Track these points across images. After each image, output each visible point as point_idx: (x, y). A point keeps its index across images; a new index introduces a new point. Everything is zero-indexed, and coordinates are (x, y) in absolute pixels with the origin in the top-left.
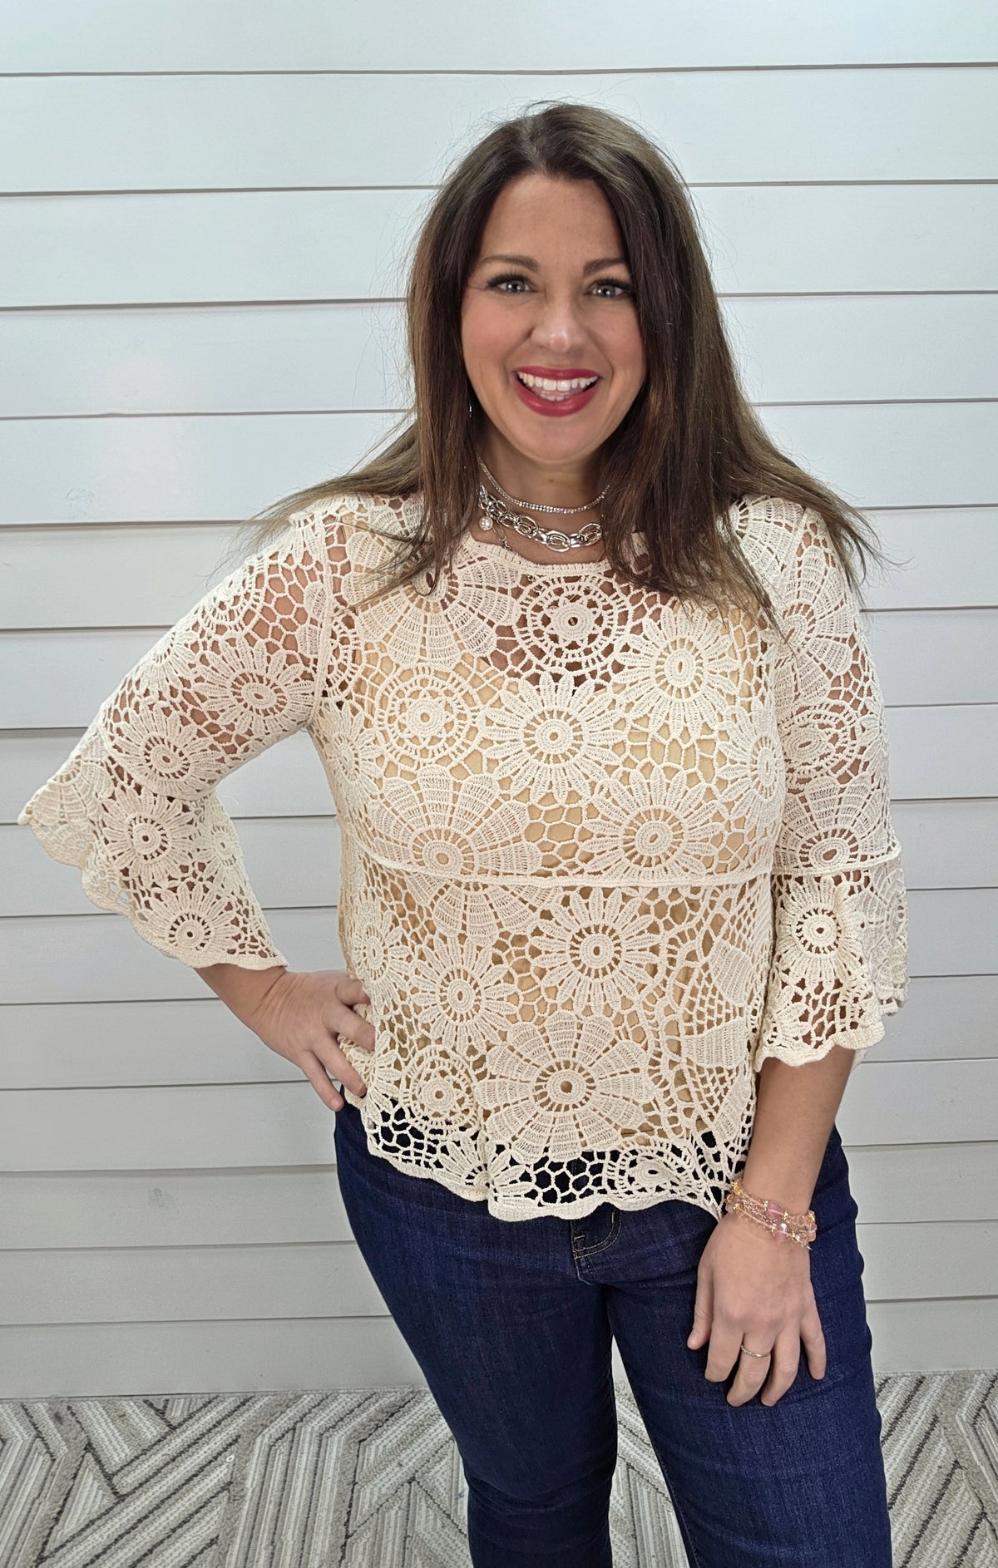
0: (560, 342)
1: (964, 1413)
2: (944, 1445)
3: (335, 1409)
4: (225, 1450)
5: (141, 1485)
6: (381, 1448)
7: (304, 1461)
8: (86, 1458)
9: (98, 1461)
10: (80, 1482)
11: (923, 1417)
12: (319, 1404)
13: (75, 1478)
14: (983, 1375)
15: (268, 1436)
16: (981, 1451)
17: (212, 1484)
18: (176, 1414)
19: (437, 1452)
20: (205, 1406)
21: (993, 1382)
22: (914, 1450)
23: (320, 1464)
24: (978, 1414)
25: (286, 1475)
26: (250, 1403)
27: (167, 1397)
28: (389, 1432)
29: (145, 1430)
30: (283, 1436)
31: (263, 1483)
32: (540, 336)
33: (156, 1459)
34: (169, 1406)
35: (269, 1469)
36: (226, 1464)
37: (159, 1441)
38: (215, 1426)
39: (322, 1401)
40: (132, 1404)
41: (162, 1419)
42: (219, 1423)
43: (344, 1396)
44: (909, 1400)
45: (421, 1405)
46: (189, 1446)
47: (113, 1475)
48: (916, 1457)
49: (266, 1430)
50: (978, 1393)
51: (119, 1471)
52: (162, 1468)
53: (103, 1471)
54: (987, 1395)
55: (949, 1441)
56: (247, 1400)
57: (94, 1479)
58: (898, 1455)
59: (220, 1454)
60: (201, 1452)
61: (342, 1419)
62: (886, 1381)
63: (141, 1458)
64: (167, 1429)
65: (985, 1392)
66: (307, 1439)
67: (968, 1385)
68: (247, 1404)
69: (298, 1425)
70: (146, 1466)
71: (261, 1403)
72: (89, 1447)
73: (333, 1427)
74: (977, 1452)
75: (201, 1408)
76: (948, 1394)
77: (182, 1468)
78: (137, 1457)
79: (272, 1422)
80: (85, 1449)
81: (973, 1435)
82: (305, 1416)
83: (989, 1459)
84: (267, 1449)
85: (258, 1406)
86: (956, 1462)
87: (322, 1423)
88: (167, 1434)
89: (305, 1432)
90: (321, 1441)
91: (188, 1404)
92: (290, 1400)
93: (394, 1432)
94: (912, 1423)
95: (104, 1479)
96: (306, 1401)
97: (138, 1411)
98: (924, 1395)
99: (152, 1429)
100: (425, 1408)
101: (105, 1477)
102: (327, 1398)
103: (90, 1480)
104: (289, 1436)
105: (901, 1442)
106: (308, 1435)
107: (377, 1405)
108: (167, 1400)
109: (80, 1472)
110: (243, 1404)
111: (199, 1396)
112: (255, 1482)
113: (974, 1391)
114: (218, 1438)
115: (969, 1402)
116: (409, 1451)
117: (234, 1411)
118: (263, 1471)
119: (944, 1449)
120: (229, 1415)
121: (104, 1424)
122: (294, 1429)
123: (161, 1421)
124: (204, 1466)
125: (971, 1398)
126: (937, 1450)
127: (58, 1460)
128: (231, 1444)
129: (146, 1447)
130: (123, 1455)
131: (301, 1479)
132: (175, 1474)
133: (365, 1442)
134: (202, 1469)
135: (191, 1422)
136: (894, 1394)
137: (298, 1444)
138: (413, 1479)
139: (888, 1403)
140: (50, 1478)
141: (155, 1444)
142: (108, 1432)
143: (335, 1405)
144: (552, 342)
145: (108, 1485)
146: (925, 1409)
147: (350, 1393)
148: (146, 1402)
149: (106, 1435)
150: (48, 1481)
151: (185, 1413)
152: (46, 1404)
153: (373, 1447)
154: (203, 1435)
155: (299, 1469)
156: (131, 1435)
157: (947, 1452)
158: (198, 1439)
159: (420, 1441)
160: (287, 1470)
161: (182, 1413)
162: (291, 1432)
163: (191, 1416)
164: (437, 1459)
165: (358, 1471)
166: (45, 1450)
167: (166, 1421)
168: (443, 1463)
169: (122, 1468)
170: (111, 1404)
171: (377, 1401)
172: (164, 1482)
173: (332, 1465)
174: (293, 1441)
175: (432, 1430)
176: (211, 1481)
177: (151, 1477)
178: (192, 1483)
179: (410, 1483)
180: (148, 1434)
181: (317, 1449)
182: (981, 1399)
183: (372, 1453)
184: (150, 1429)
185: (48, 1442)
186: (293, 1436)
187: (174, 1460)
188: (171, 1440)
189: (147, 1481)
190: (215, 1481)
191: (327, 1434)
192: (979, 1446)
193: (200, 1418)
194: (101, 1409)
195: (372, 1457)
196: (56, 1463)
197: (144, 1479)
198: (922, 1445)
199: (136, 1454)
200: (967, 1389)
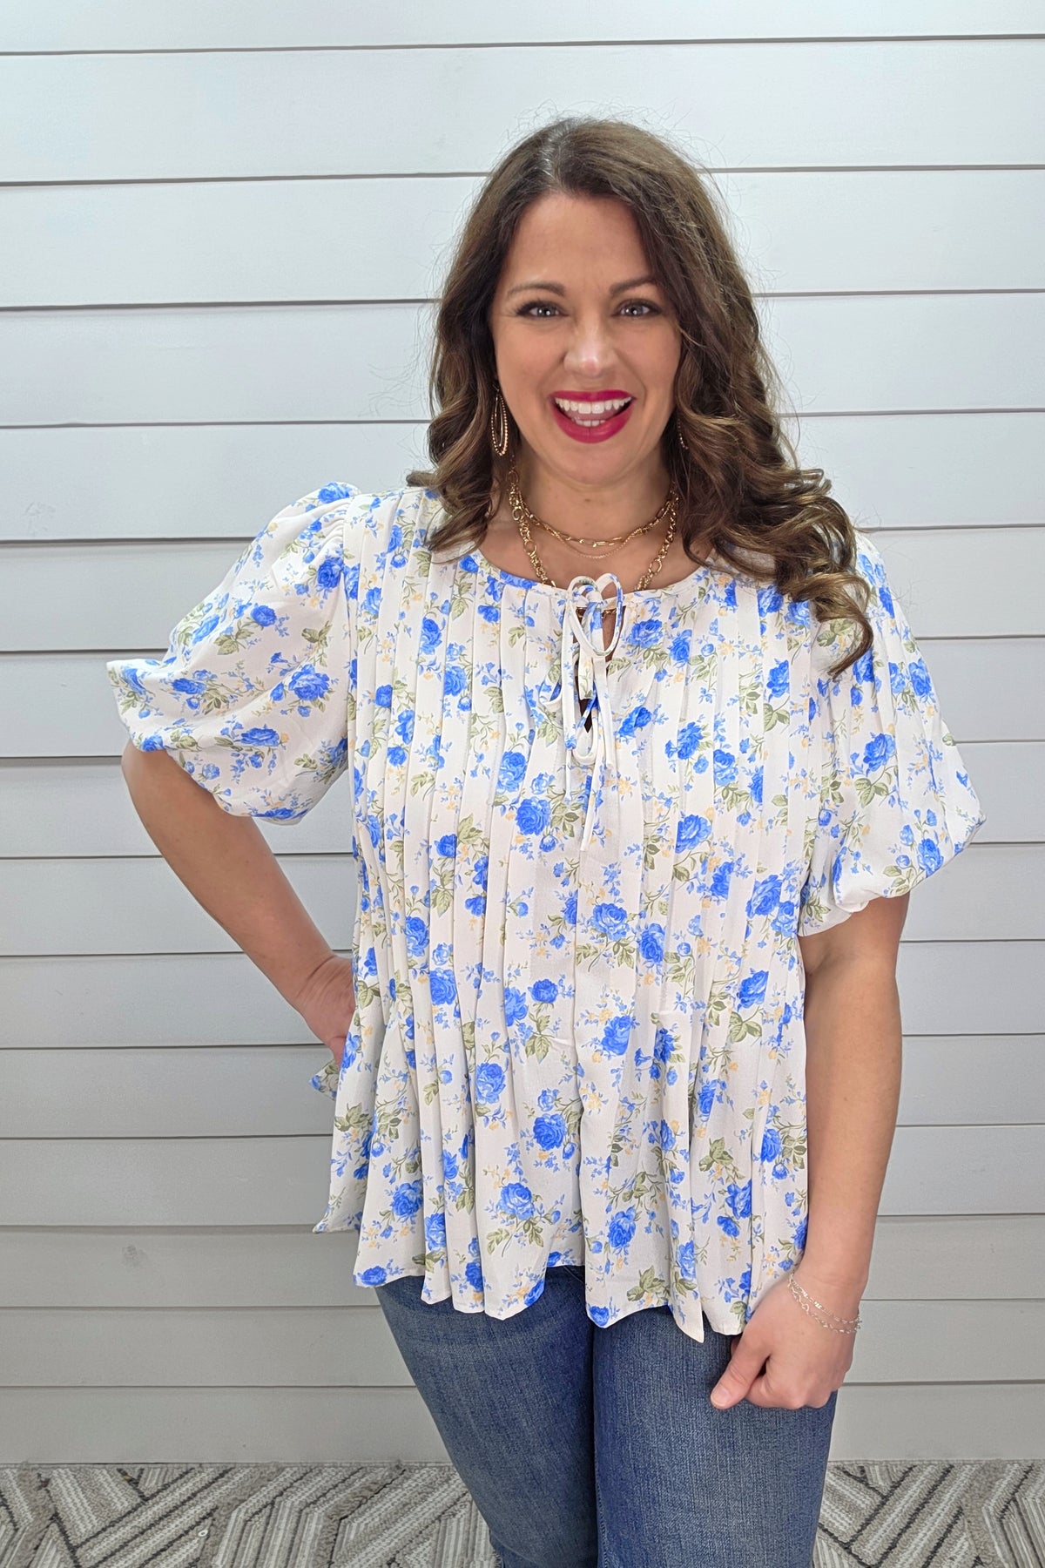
0: (591, 366)
1: (993, 1504)
2: (966, 1539)
3: (320, 1482)
4: (198, 1524)
5: (105, 1559)
6: (363, 1526)
7: (279, 1539)
8: (50, 1528)
9: (63, 1532)
10: (42, 1553)
11: (947, 1509)
12: (301, 1478)
13: (37, 1548)
14: (1016, 1465)
15: (244, 1510)
16: (1006, 1549)
17: (181, 1560)
18: (150, 1484)
19: (421, 1532)
20: (181, 1476)
21: (1027, 1472)
22: (934, 1544)
23: (297, 1540)
24: (1007, 1507)
25: (259, 1553)
26: (229, 1475)
27: (142, 1466)
28: (373, 1510)
29: (116, 1500)
30: (260, 1510)
31: (234, 1560)
32: (570, 360)
33: (123, 1532)
34: (144, 1476)
35: (242, 1545)
36: (197, 1539)
37: (129, 1513)
38: (189, 1498)
39: (305, 1474)
40: (105, 1472)
41: (134, 1489)
42: (194, 1495)
43: (329, 1470)
44: (934, 1490)
45: (410, 1481)
46: (161, 1519)
47: (77, 1547)
48: (934, 1552)
49: (244, 1504)
50: (1009, 1484)
51: (83, 1543)
52: (129, 1541)
53: (67, 1543)
54: (1018, 1487)
55: (972, 1536)
56: (226, 1472)
57: (57, 1551)
58: (915, 1549)
59: (192, 1528)
60: (173, 1526)
61: (324, 1495)
62: (910, 1469)
63: (109, 1530)
64: (139, 1500)
65: (1017, 1483)
66: (286, 1515)
67: (1000, 1476)
68: (226, 1476)
69: (278, 1499)
70: (112, 1539)
71: (241, 1476)
72: (55, 1517)
73: (314, 1503)
74: (1001, 1549)
75: (177, 1479)
76: (976, 1484)
77: (150, 1542)
78: (104, 1530)
79: (250, 1496)
80: (51, 1519)
81: (998, 1530)
82: (285, 1490)
83: (1014, 1556)
84: (242, 1524)
85: (237, 1478)
86: (978, 1558)
87: (304, 1497)
88: (139, 1505)
89: (284, 1507)
90: (300, 1517)
91: (163, 1473)
92: (272, 1473)
93: (378, 1510)
94: (935, 1515)
95: (67, 1552)
96: (288, 1474)
97: (110, 1480)
98: (950, 1485)
99: (123, 1499)
100: (414, 1485)
101: (69, 1549)
102: (311, 1471)
103: (53, 1552)
104: (267, 1510)
105: (921, 1535)
106: (287, 1511)
107: (363, 1480)
108: (142, 1470)
109: (43, 1543)
110: (222, 1476)
111: (176, 1466)
112: (226, 1559)
113: (1005, 1482)
114: (192, 1512)
115: (999, 1493)
116: (391, 1530)
117: (211, 1483)
118: (235, 1547)
119: (966, 1544)
120: (206, 1487)
121: (73, 1493)
122: (273, 1504)
123: (134, 1492)
124: (174, 1541)
125: (1002, 1488)
126: (959, 1545)
127: (21, 1530)
128: (204, 1518)
129: (115, 1516)
130: (90, 1527)
131: (274, 1558)
132: (142, 1547)
133: (346, 1520)
134: (171, 1543)
135: (165, 1493)
136: (918, 1483)
137: (276, 1519)
138: (393, 1560)
139: (910, 1492)
140: (11, 1548)
141: (125, 1516)
142: (77, 1501)
143: (319, 1479)
144: (583, 366)
145: (71, 1557)
146: (950, 1499)
147: (336, 1467)
148: (119, 1470)
149: (75, 1504)
150: (9, 1551)
151: (160, 1484)
152: (15, 1471)
153: (355, 1525)
154: (176, 1508)
155: (274, 1546)
156: (100, 1505)
157: (970, 1548)
158: (171, 1511)
159: (405, 1519)
160: (260, 1547)
161: (157, 1484)
162: (269, 1507)
163: (165, 1487)
164: (421, 1540)
165: (336, 1549)
166: (9, 1519)
167: (139, 1492)
168: (427, 1544)
169: (87, 1540)
170: (83, 1472)
171: (363, 1476)
172: (130, 1557)
173: (309, 1543)
174: (270, 1516)
175: (418, 1509)
176: (180, 1556)
177: (118, 1550)
178: (159, 1558)
179: (389, 1564)
180: (118, 1505)
181: (294, 1525)
182: (1011, 1491)
183: (352, 1532)
184: (121, 1499)
185: (13, 1510)
186: (271, 1511)
187: (142, 1533)
188: (142, 1512)
189: (113, 1554)
190: (184, 1556)
191: (307, 1510)
192: (1003, 1543)
193: (175, 1489)
194: (72, 1478)
195: (352, 1537)
196: (19, 1533)
197: (109, 1553)
198: (942, 1540)
199: (103, 1526)
200: (998, 1479)
